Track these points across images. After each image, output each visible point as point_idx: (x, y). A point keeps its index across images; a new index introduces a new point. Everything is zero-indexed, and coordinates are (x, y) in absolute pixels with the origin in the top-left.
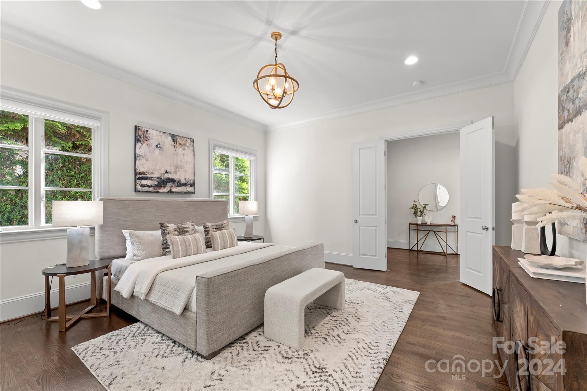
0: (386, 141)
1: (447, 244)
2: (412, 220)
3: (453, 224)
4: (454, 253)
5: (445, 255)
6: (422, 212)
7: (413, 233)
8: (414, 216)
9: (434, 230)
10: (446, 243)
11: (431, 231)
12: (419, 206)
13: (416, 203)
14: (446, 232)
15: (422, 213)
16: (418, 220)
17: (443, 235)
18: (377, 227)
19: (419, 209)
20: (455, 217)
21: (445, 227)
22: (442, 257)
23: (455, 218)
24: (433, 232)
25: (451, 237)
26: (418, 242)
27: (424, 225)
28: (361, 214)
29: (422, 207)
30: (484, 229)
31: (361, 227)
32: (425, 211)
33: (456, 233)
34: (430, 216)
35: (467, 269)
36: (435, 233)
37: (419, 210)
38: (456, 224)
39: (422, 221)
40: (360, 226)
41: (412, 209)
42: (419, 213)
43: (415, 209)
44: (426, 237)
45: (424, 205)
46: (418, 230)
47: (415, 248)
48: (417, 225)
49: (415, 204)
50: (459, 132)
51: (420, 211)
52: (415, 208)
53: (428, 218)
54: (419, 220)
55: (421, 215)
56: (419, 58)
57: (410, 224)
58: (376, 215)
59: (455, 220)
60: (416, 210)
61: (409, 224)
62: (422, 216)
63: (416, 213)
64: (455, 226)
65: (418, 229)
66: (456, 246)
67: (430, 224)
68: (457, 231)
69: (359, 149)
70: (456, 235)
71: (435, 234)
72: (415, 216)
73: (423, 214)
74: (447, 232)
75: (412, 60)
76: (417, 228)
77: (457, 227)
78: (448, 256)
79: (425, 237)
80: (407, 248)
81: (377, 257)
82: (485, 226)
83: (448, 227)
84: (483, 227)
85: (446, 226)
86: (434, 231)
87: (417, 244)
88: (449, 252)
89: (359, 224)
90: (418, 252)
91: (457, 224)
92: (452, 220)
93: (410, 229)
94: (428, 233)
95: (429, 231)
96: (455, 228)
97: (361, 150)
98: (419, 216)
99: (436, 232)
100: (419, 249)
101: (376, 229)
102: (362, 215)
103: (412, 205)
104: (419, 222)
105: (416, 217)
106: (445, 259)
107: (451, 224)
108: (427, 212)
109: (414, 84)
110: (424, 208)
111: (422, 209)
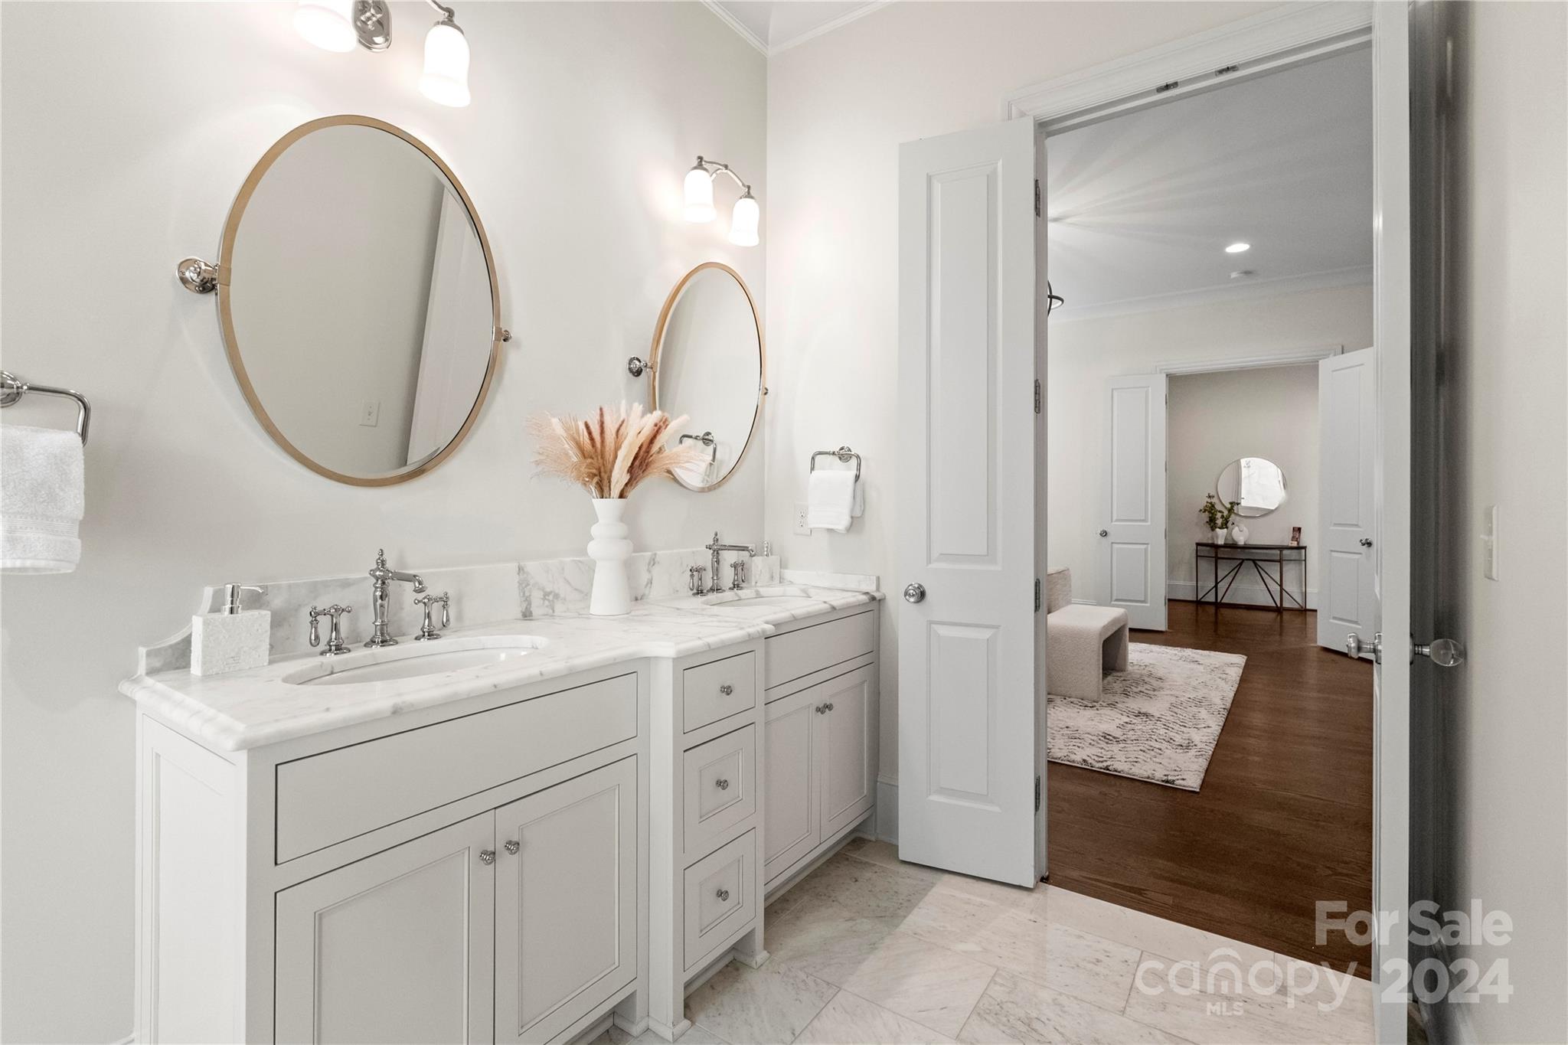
0: (1167, 375)
1: (1282, 589)
2: (1204, 535)
3: (1295, 544)
4: (1296, 606)
5: (1279, 610)
6: (1226, 519)
7: (1206, 566)
8: (1207, 528)
9: (1252, 558)
10: (1281, 585)
11: (1247, 560)
12: (1218, 507)
13: (1214, 500)
14: (1280, 561)
15: (1227, 522)
16: (1217, 538)
17: (1274, 570)
18: (1149, 546)
19: (1220, 512)
20: (1299, 529)
21: (1279, 552)
22: (1272, 615)
23: (1300, 532)
24: (1251, 563)
25: (1291, 572)
26: (1217, 583)
27: (1233, 546)
28: (1114, 518)
29: (1226, 508)
30: (1363, 545)
31: (1115, 546)
32: (1233, 517)
33: (1302, 564)
34: (1245, 529)
35: (1332, 621)
36: (1256, 565)
37: (1219, 515)
38: (1301, 545)
39: (1226, 539)
40: (1112, 543)
41: (1204, 512)
42: (1219, 522)
43: (1209, 512)
44: (1236, 574)
45: (1231, 503)
46: (1217, 559)
47: (1211, 598)
48: (1216, 547)
49: (1209, 500)
50: (1318, 365)
51: (1222, 517)
52: (1210, 509)
53: (1241, 531)
54: (1221, 536)
55: (1225, 525)
56: (1252, 246)
57: (1198, 544)
58: (1147, 522)
59: (1299, 536)
60: (1212, 514)
61: (1195, 546)
62: (1227, 528)
63: (1212, 523)
64: (1299, 548)
65: (1219, 556)
66: (1302, 593)
67: (1245, 544)
68: (1305, 560)
69: (1113, 390)
70: (1301, 570)
71: (1257, 569)
72: (1212, 527)
73: (1229, 524)
74: (1284, 562)
75: (1238, 248)
76: (1216, 553)
77: (1303, 551)
78: (1284, 612)
79: (1233, 574)
80: (1191, 597)
81: (1148, 605)
82: (1366, 540)
83: (1285, 552)
84: (1361, 540)
85: (1281, 548)
86: (1254, 561)
87: (1216, 586)
88: (1286, 605)
89: (1110, 539)
90: (1218, 605)
91: (1304, 545)
92: (1293, 537)
93: (1197, 556)
94: (1241, 564)
95: (1243, 560)
96: (1300, 554)
97: (1115, 393)
98: (1220, 528)
99: (1258, 562)
100: (1219, 601)
101: (1146, 550)
102: (1117, 520)
103: (1204, 502)
104: (1221, 542)
105: (1213, 529)
106: (1279, 618)
107: (1290, 545)
108: (1238, 518)
109: (1234, 275)
110: (1230, 510)
111: (1226, 513)
